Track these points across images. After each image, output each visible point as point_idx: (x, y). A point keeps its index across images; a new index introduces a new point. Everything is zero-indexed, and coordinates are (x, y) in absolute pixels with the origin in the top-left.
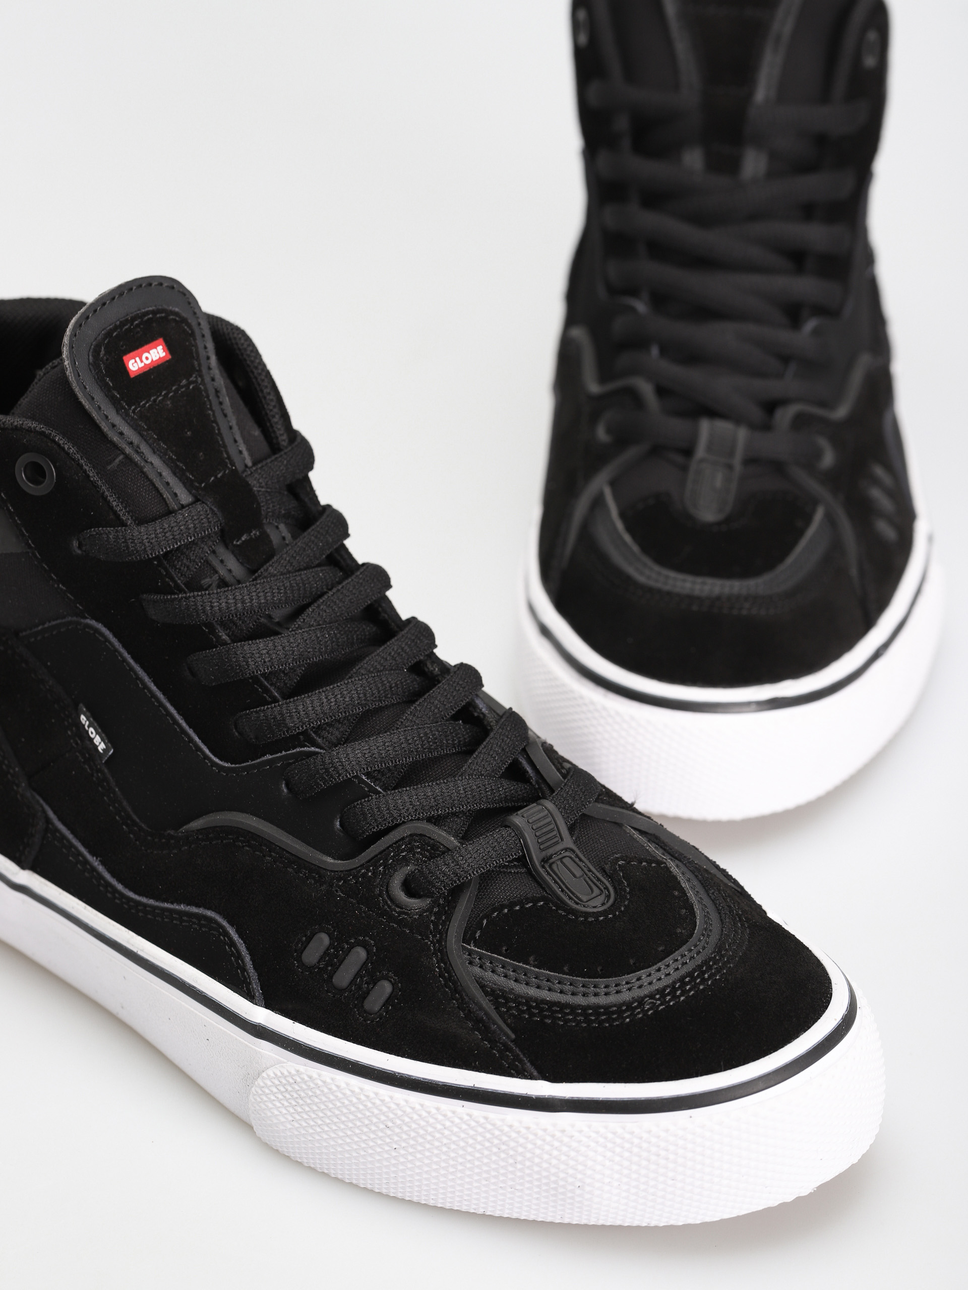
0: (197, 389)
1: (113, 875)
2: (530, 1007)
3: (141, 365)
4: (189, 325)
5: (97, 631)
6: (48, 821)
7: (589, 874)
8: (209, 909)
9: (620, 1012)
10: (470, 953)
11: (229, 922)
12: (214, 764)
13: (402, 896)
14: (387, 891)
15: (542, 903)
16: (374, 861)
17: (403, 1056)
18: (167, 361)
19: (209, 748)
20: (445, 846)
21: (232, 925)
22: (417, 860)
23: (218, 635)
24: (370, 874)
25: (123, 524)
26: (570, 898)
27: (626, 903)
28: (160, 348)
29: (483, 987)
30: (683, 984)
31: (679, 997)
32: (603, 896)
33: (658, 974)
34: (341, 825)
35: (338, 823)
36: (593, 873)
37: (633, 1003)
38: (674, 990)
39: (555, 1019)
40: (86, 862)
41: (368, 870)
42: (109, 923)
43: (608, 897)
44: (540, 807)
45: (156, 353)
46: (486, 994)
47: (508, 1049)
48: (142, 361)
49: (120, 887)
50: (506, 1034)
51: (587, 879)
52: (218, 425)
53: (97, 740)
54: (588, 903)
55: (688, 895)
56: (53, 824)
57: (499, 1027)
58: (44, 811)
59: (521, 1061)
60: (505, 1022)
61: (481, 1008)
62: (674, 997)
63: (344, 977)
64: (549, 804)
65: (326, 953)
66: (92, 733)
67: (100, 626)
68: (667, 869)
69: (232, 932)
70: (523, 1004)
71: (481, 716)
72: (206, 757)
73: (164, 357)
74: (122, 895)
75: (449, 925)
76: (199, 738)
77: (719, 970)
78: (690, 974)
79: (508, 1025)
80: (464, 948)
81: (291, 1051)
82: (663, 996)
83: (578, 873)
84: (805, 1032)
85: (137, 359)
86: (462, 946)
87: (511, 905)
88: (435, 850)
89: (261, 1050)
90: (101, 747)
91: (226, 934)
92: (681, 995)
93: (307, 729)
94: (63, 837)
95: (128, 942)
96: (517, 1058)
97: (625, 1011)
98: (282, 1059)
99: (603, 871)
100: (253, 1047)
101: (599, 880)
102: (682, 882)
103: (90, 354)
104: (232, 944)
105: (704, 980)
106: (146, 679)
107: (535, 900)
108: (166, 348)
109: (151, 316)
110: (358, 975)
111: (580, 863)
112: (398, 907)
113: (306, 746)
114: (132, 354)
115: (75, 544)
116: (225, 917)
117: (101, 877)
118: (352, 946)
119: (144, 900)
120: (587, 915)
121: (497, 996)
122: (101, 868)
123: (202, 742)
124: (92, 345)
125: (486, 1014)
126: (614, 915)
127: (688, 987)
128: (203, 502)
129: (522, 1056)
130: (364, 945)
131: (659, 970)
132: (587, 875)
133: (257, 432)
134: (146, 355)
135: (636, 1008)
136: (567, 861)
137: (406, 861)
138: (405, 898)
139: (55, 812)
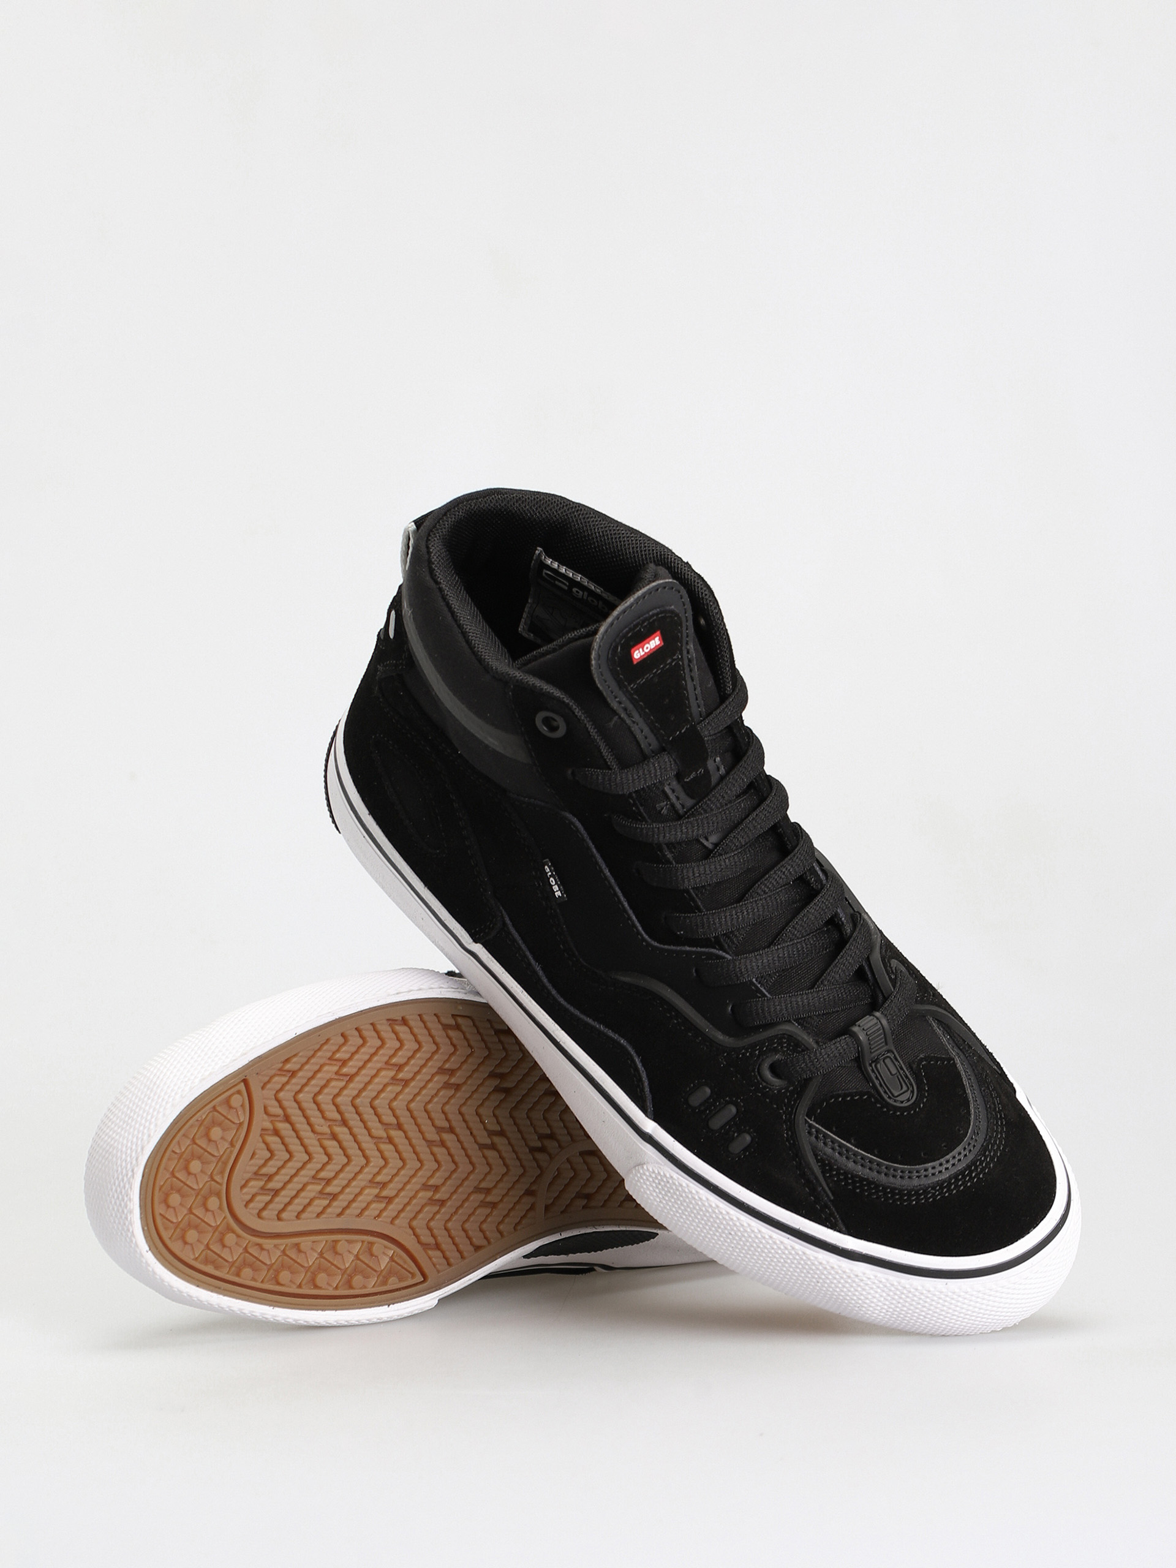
0: (677, 665)
1: (550, 981)
2: (846, 1178)
3: (642, 653)
4: (679, 618)
5: (571, 823)
6: (504, 924)
7: (901, 1072)
8: (623, 1037)
9: (909, 1194)
10: (811, 1126)
11: (636, 1052)
12: (644, 940)
13: (768, 1075)
14: (759, 1069)
15: (866, 1097)
16: (753, 1046)
17: (751, 1191)
18: (661, 648)
19: (642, 926)
20: (805, 1046)
21: (639, 1055)
22: (784, 1052)
23: (664, 854)
24: (748, 1054)
25: (609, 768)
26: (885, 1092)
27: (925, 1100)
28: (657, 639)
29: (816, 1155)
30: (957, 1180)
31: (953, 1190)
32: (909, 1092)
33: (940, 1168)
34: (731, 1009)
35: (730, 1008)
36: (904, 1071)
37: (920, 1190)
38: (950, 1184)
39: (863, 1191)
40: (530, 964)
41: (748, 1052)
42: (540, 1011)
43: (913, 1092)
44: (872, 1017)
45: (655, 643)
46: (818, 1161)
47: (826, 1206)
48: (643, 651)
49: (554, 992)
50: (828, 1196)
51: (899, 1077)
52: (687, 692)
53: (556, 888)
54: (897, 1099)
55: (967, 1092)
56: (508, 928)
57: (823, 1189)
58: (502, 916)
59: (835, 1218)
60: (828, 1185)
61: (813, 1173)
62: (949, 1190)
63: (717, 1123)
64: (878, 1014)
65: (706, 1101)
66: (552, 881)
67: (575, 820)
68: (955, 1064)
69: (637, 1061)
70: (842, 1174)
71: (840, 923)
72: (638, 933)
73: (659, 645)
74: (555, 999)
75: (799, 1104)
76: (636, 918)
77: (983, 1169)
78: (962, 1172)
79: (830, 1188)
80: (806, 1122)
81: (669, 1160)
82: (942, 1188)
83: (894, 1071)
84: (1035, 1228)
85: (641, 650)
86: (805, 1119)
87: (845, 1096)
88: (796, 1046)
89: (646, 1150)
90: (558, 894)
91: (633, 1061)
92: (954, 1189)
93: (718, 936)
94: (514, 941)
95: (553, 1032)
96: (832, 1214)
97: (913, 1195)
98: (660, 1161)
99: (910, 1067)
100: (640, 1145)
101: (907, 1077)
102: (964, 1079)
103: (610, 652)
104: (636, 1069)
105: (971, 1178)
106: (604, 866)
107: (861, 1094)
108: (661, 639)
109: (655, 617)
110: (727, 1123)
111: (896, 1063)
112: (765, 1082)
113: (715, 948)
114: (636, 647)
115: (570, 772)
116: (634, 1048)
117: (539, 979)
118: (728, 1103)
119: (572, 1009)
120: (896, 1109)
121: (826, 1165)
122: (541, 973)
123: (638, 921)
124: (611, 645)
125: (816, 1178)
126: (915, 1111)
127: (960, 1183)
128: (669, 753)
129: (836, 1214)
130: (736, 1105)
131: (941, 1165)
132: (899, 1073)
133: (711, 683)
134: (647, 645)
135: (921, 1194)
136: (888, 1061)
137: (776, 1051)
138: (772, 1078)
139: (511, 920)
